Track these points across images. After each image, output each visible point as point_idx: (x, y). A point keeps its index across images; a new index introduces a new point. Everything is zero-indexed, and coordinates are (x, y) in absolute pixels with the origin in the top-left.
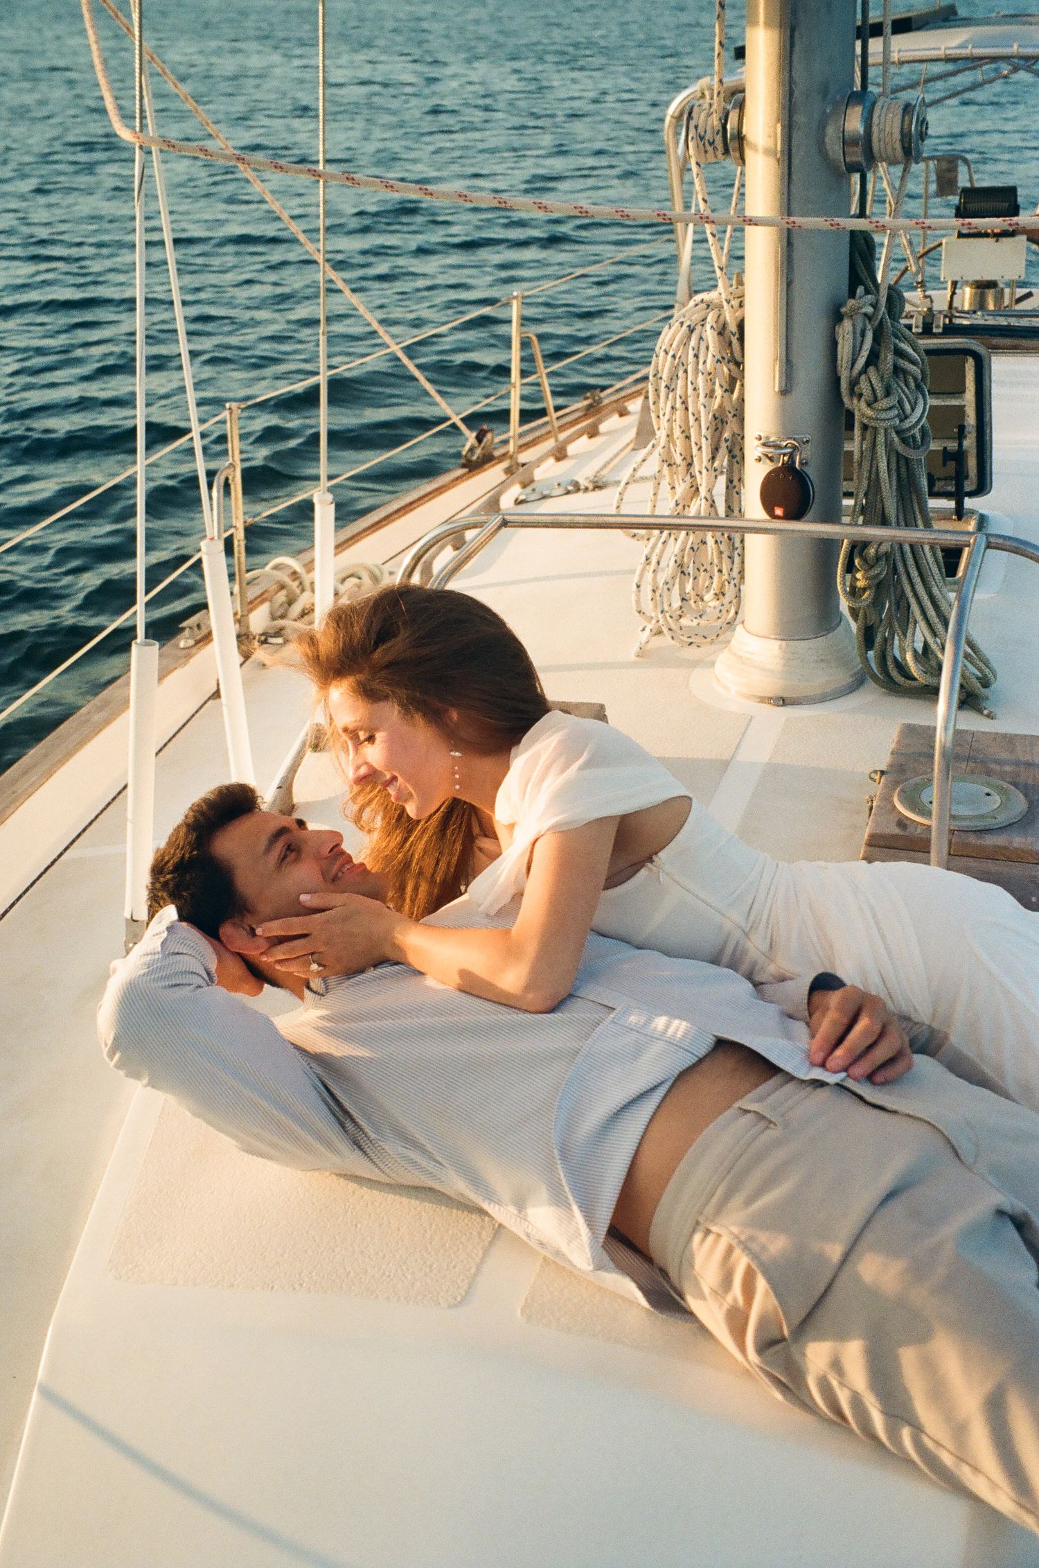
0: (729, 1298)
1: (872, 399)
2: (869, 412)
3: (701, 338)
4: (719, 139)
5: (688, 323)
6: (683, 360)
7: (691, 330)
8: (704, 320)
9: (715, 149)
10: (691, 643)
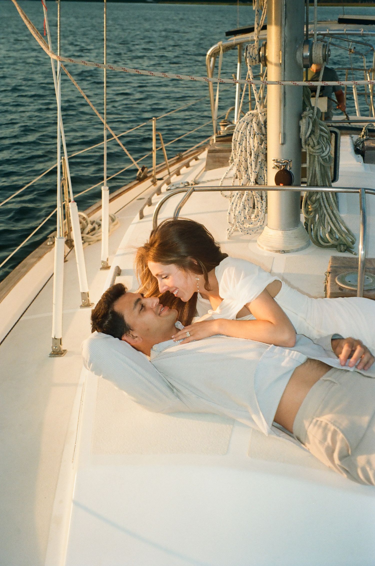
0: (326, 444)
1: (313, 146)
2: (312, 150)
3: (251, 126)
4: (257, 57)
5: (246, 121)
6: (245, 134)
7: (248, 124)
8: (252, 120)
9: (256, 60)
10: (248, 233)
